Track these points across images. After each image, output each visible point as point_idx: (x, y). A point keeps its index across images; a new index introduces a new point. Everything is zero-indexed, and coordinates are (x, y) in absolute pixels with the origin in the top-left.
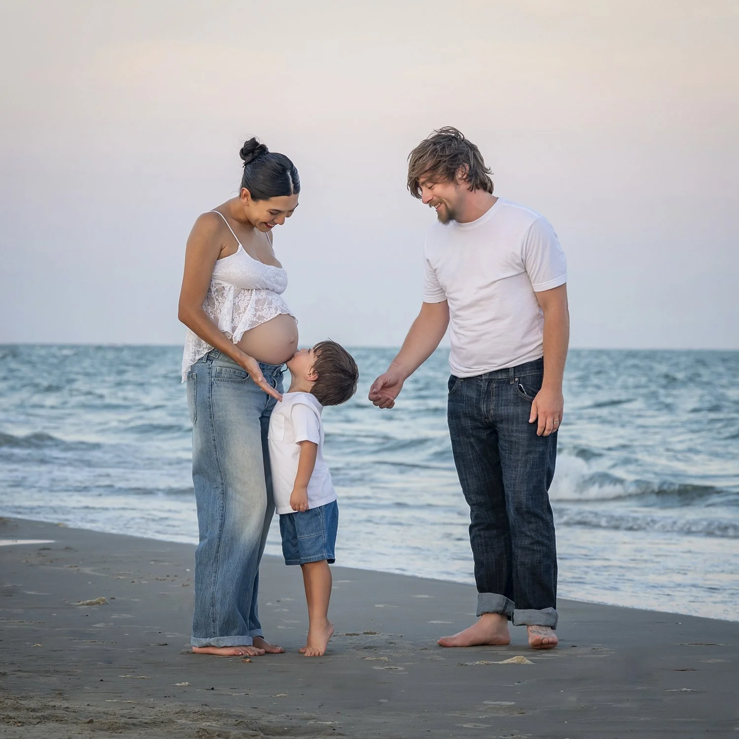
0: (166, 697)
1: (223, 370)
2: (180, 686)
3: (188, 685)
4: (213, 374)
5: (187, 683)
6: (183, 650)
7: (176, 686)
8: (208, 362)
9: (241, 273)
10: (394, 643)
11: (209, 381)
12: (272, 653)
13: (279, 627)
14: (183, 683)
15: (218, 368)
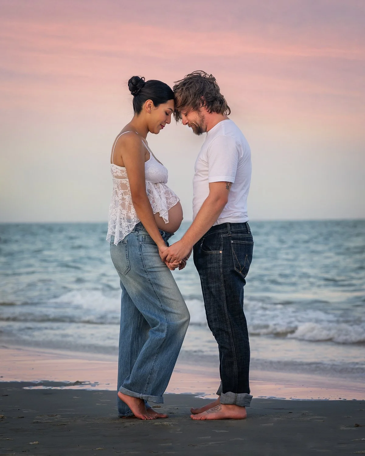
0: (23, 451)
1: (146, 237)
2: (33, 444)
3: (38, 444)
4: (141, 240)
5: (37, 442)
6: (34, 421)
7: (30, 444)
8: (136, 232)
9: (155, 173)
10: (173, 413)
11: (138, 244)
12: (161, 418)
13: (97, 404)
14: (35, 442)
15: (143, 235)
